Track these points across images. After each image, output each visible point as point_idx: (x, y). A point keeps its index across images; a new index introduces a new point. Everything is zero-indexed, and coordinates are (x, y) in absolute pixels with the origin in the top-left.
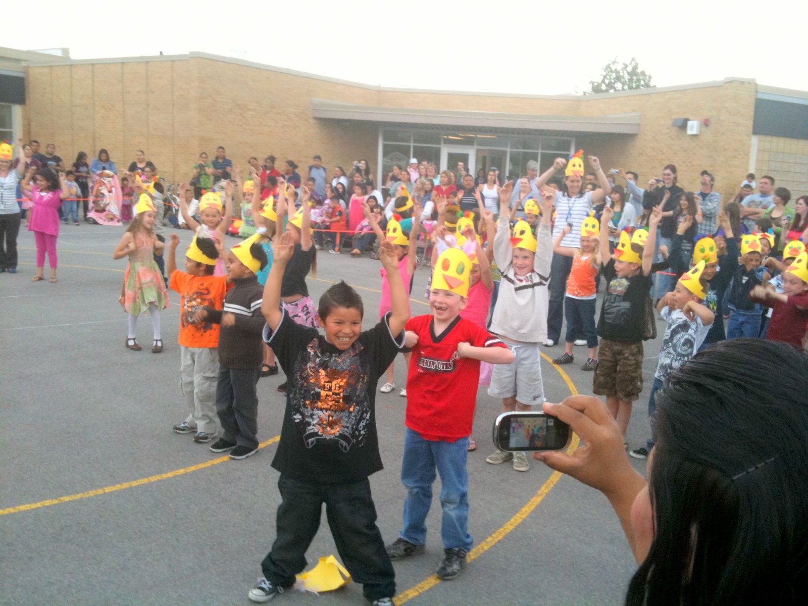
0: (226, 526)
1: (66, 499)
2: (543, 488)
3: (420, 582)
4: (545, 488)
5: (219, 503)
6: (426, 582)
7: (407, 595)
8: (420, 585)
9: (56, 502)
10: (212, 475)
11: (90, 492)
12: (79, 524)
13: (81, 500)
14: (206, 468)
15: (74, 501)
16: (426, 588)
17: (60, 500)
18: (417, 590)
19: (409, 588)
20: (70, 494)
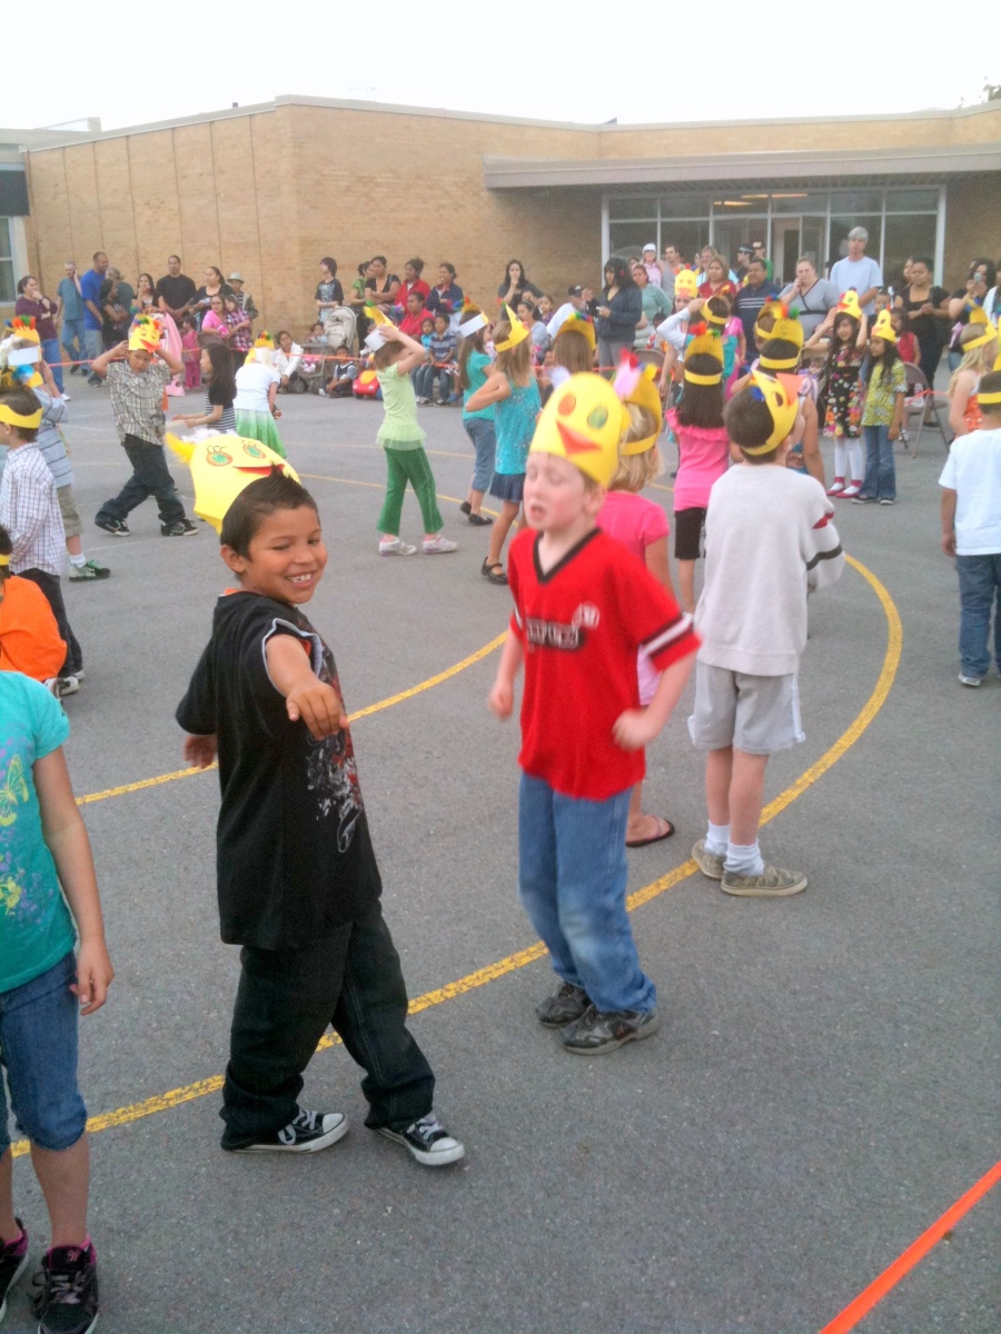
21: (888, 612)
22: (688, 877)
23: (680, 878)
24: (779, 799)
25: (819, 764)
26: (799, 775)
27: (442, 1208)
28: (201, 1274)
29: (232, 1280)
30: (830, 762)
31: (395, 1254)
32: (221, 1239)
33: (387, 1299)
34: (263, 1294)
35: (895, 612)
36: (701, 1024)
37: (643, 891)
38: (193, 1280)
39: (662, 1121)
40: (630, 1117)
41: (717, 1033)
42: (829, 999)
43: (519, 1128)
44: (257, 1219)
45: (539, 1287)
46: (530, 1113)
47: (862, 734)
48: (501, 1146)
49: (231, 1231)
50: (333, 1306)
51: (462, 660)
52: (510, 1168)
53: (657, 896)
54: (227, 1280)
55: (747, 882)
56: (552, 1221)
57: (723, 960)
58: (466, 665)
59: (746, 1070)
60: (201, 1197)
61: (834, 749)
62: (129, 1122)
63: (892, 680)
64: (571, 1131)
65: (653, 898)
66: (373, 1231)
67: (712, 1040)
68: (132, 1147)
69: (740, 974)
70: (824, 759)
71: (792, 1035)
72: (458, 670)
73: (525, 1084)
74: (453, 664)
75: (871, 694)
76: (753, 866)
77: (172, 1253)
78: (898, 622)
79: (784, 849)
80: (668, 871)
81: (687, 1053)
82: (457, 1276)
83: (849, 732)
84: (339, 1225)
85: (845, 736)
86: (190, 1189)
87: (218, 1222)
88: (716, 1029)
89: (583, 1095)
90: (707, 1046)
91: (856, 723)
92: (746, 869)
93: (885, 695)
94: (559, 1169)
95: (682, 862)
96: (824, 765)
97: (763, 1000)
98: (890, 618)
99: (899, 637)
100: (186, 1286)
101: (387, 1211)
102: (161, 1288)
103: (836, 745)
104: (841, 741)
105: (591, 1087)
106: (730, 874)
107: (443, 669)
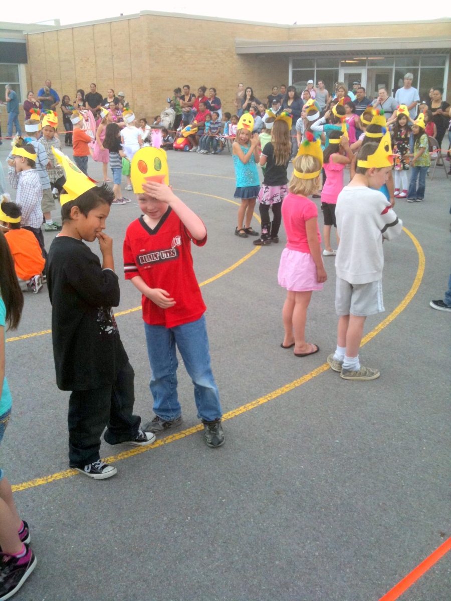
0: (134, 354)
1: (25, 336)
2: (380, 325)
3: (270, 392)
4: (382, 325)
5: (132, 338)
6: (274, 392)
7: (259, 402)
8: (270, 395)
9: (18, 338)
10: (130, 319)
11: (43, 332)
12: (31, 353)
13: (35, 338)
14: (126, 314)
15: (30, 338)
16: (274, 397)
17: (21, 337)
18: (267, 398)
19: (261, 397)
20: (28, 333)
21: (419, 251)
22: (326, 371)
23: (321, 371)
24: (367, 336)
25: (386, 320)
26: (377, 325)
27: (213, 518)
28: (104, 545)
29: (118, 548)
30: (391, 319)
31: (191, 538)
32: (113, 530)
33: (188, 558)
34: (132, 555)
35: (422, 251)
36: (330, 437)
37: (304, 377)
38: (101, 547)
39: (312, 481)
40: (298, 478)
41: (338, 441)
42: (389, 427)
43: (248, 483)
44: (130, 521)
45: (256, 554)
46: (253, 476)
47: (406, 307)
48: (239, 490)
49: (118, 526)
50: (163, 561)
51: (222, 271)
52: (243, 500)
53: (311, 379)
54: (116, 548)
55: (352, 374)
56: (262, 524)
57: (341, 409)
58: (224, 273)
59: (351, 459)
60: (105, 510)
61: (393, 313)
62: (72, 476)
63: (420, 282)
64: (271, 484)
65: (309, 380)
66: (182, 528)
67: (336, 445)
68: (74, 487)
69: (348, 415)
70: (388, 318)
71: (372, 443)
72: (221, 276)
73: (251, 463)
74: (219, 273)
75: (411, 288)
76: (355, 367)
77: (91, 536)
78: (423, 256)
79: (369, 359)
80: (316, 368)
81: (324, 450)
82: (219, 549)
83: (400, 305)
84: (166, 525)
85: (398, 308)
86: (100, 507)
87: (112, 522)
88: (337, 440)
89: (277, 468)
90: (333, 447)
91: (403, 302)
92: (352, 368)
93: (416, 289)
94: (265, 501)
95: (322, 364)
96: (389, 320)
97: (359, 427)
98: (420, 254)
99: (424, 263)
100: (98, 551)
101: (188, 519)
102: (86, 551)
103: (394, 312)
104: (396, 310)
105: (280, 465)
106: (345, 370)
107: (214, 275)
